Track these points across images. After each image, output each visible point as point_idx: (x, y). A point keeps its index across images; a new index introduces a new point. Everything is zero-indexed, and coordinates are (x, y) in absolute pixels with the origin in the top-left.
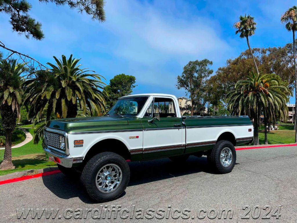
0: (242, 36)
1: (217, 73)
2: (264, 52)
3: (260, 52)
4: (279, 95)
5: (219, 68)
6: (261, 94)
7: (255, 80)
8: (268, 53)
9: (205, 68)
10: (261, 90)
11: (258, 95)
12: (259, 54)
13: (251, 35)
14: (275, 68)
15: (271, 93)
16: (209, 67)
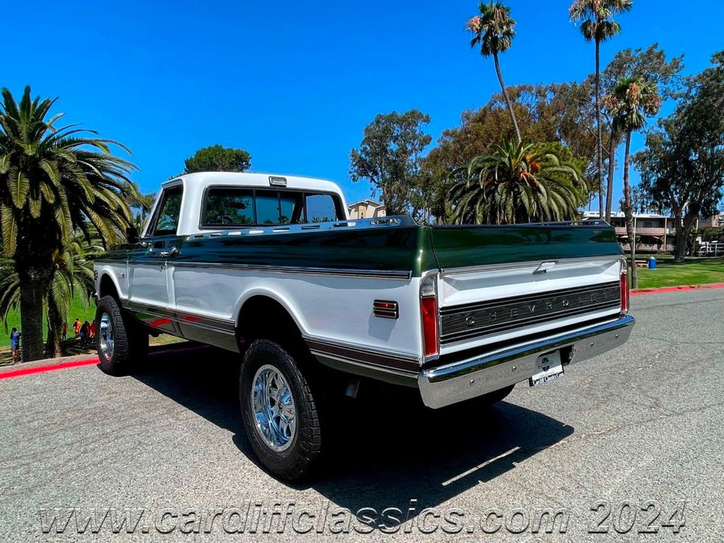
0: (485, 51)
1: (441, 143)
2: (540, 93)
3: (532, 94)
4: (562, 190)
5: (445, 130)
6: (521, 188)
7: (511, 154)
8: (550, 95)
9: (414, 131)
10: (523, 179)
11: (516, 190)
12: (530, 98)
13: (503, 49)
14: (564, 131)
15: (543, 184)
16: (421, 128)
